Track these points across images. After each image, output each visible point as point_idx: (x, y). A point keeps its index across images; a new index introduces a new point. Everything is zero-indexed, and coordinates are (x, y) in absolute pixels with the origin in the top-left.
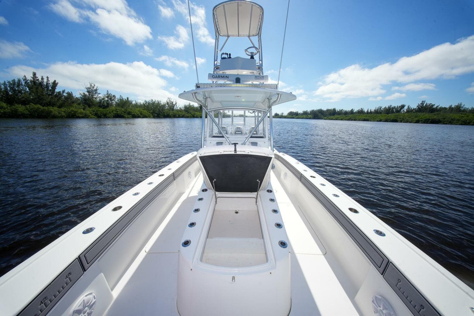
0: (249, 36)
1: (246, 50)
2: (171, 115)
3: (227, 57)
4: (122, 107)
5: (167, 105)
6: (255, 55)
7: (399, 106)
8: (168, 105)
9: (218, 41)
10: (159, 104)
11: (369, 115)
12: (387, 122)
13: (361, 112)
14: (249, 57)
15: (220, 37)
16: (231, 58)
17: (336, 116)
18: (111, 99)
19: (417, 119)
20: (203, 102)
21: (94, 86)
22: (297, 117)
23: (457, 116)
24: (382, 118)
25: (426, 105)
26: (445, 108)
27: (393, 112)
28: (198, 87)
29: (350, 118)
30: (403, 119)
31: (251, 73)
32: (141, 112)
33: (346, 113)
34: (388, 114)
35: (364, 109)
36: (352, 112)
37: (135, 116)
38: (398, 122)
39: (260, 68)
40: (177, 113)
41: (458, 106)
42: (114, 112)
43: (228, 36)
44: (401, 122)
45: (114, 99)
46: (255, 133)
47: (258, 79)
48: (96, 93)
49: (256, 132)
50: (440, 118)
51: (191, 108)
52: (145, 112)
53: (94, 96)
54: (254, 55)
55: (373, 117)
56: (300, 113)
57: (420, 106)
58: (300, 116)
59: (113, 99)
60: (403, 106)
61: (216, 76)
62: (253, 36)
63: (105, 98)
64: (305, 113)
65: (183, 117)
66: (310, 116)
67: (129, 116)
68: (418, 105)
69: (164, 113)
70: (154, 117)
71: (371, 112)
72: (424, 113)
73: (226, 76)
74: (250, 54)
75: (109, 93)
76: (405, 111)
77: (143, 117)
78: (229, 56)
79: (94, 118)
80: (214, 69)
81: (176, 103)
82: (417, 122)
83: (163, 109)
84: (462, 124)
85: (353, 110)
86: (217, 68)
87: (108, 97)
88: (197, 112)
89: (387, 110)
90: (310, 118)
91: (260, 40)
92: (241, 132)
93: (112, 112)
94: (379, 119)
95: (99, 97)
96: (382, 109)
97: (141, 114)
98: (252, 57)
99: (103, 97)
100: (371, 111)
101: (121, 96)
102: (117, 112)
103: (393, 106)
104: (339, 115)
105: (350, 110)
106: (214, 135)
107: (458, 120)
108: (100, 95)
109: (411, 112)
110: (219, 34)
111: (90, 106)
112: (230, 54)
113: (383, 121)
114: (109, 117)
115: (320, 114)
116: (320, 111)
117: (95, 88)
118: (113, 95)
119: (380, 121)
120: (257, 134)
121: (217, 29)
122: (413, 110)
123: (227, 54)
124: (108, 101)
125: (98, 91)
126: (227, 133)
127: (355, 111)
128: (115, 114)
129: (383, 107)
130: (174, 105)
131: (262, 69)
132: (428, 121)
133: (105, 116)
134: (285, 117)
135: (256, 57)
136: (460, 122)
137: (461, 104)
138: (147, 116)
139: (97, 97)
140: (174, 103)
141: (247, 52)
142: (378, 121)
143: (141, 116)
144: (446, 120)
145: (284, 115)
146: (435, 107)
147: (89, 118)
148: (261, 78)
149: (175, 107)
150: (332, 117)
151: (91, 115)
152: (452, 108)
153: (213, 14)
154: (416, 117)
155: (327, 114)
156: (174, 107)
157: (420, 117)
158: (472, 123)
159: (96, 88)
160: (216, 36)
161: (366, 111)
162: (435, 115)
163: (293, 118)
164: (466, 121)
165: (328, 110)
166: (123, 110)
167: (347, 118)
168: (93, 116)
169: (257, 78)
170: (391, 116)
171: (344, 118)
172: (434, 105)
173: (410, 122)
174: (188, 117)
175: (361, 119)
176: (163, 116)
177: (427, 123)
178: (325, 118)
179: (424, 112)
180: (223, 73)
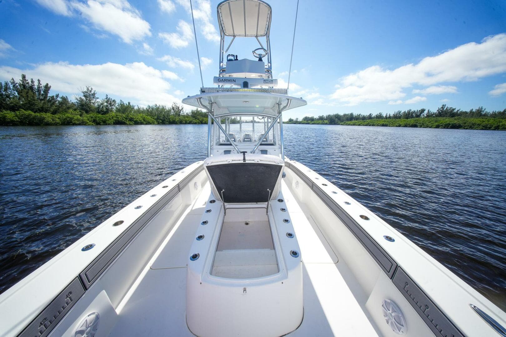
0: (257, 36)
1: (254, 52)
2: (177, 121)
3: (233, 59)
4: (123, 113)
5: (172, 111)
6: (264, 56)
7: (418, 111)
8: (173, 110)
9: (223, 41)
10: (163, 108)
11: (388, 120)
12: (407, 127)
13: (379, 117)
14: (257, 59)
15: (225, 36)
16: (238, 60)
17: (353, 121)
18: (110, 104)
19: (437, 124)
20: (208, 107)
21: (92, 89)
22: (312, 122)
23: (477, 121)
24: (401, 123)
25: (447, 109)
26: (466, 113)
27: (412, 117)
28: (203, 91)
29: (369, 123)
30: (423, 124)
31: (259, 76)
32: (145, 118)
33: (364, 118)
34: (407, 118)
35: (382, 114)
36: (370, 117)
37: (137, 123)
38: (417, 127)
39: (269, 71)
40: (184, 119)
41: (478, 110)
42: (115, 118)
43: (234, 36)
44: (421, 127)
45: (114, 104)
47: (267, 83)
48: (93, 98)
49: (266, 139)
50: (460, 123)
51: (199, 114)
52: (149, 118)
53: (92, 101)
54: (262, 57)
55: (392, 123)
56: (315, 119)
57: (441, 110)
58: (315, 122)
59: (112, 104)
60: (423, 111)
61: (222, 79)
62: (261, 36)
63: (104, 103)
64: (321, 118)
65: (190, 123)
66: (326, 121)
67: (131, 123)
68: (438, 109)
69: (169, 119)
70: (159, 124)
71: (390, 117)
72: (445, 118)
73: (233, 80)
74: (258, 56)
75: (109, 98)
76: (425, 115)
77: (146, 124)
78: (235, 58)
79: (92, 125)
80: (220, 72)
81: (183, 108)
82: (437, 127)
83: (168, 115)
84: (482, 129)
85: (371, 115)
86: (222, 71)
87: (107, 102)
88: (205, 117)
89: (406, 114)
90: (326, 124)
91: (268, 41)
92: (250, 139)
93: (112, 118)
94: (399, 124)
95: (97, 102)
96: (401, 113)
97: (144, 120)
98: (260, 60)
99: (101, 102)
100: (389, 115)
101: (121, 100)
102: (118, 118)
103: (413, 110)
104: (357, 120)
105: (368, 114)
106: (221, 142)
107: (479, 125)
108: (98, 100)
109: (431, 116)
110: (224, 33)
111: (87, 112)
112: (237, 56)
113: (402, 126)
114: (109, 124)
115: (337, 119)
116: (337, 116)
117: (92, 92)
118: (113, 99)
119: (400, 126)
120: (266, 141)
121: (222, 28)
122: (433, 114)
123: (234, 55)
124: (107, 106)
125: (96, 96)
126: (235, 141)
127: (373, 116)
128: (115, 120)
129: (402, 112)
130: (181, 110)
131: (271, 72)
132: (448, 126)
133: (105, 123)
134: (300, 123)
135: (265, 59)
136: (481, 127)
137: (482, 108)
138: (151, 122)
139: (95, 102)
140: (180, 108)
141: (255, 53)
142: (397, 126)
143: (145, 122)
144: (466, 124)
145: (298, 120)
146: (455, 111)
147: (87, 125)
148: (270, 82)
149: (181, 112)
150: (349, 122)
151: (88, 121)
152: (473, 113)
153: (218, 12)
154: (436, 121)
155: (344, 119)
157: (441, 122)
158: (493, 128)
159: (94, 92)
160: (221, 36)
161: (384, 116)
162: (455, 119)
163: (309, 124)
164: (487, 125)
165: (345, 115)
166: (124, 115)
167: (366, 123)
168: (91, 123)
169: (265, 81)
170: (411, 121)
171: (362, 123)
172: (455, 109)
173: (430, 127)
174: (195, 123)
175: (379, 125)
176: (168, 123)
177: (448, 128)
178: (342, 123)
179: (444, 116)
180: (229, 76)
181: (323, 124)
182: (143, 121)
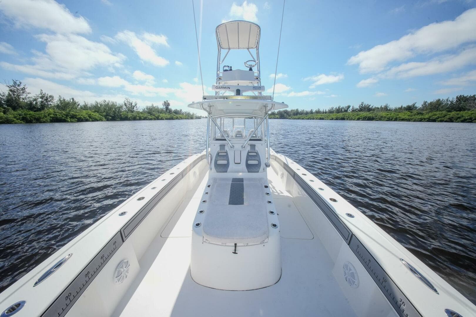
0: (248, 49)
2: (130, 118)
4: (64, 110)
5: (124, 107)
7: (346, 107)
8: (126, 106)
9: (220, 54)
10: (113, 105)
11: (324, 114)
12: (337, 120)
13: (318, 112)
15: (222, 49)
17: (298, 116)
18: (46, 100)
19: (358, 117)
21: (21, 83)
23: (385, 114)
25: (365, 105)
26: (378, 108)
27: (342, 112)
28: (204, 98)
29: (310, 117)
30: (349, 117)
31: (249, 83)
32: (90, 115)
33: (307, 113)
34: (338, 113)
35: (320, 110)
36: (311, 112)
37: (80, 120)
38: (345, 120)
39: (257, 78)
40: (138, 116)
41: (386, 106)
42: (52, 116)
43: (229, 49)
44: (347, 119)
45: (51, 100)
46: (255, 136)
47: (256, 89)
48: (23, 92)
50: (373, 116)
51: (155, 110)
52: (97, 115)
53: (21, 97)
55: (327, 116)
57: (361, 106)
59: (49, 100)
60: (349, 107)
61: (219, 87)
62: (252, 48)
63: (38, 99)
65: (145, 119)
66: (277, 116)
67: (73, 120)
68: (359, 106)
69: (121, 115)
70: (108, 120)
73: (228, 87)
75: (44, 93)
76: (351, 110)
77: (93, 121)
78: (230, 69)
79: (21, 123)
80: (217, 79)
81: (136, 104)
83: (119, 111)
84: (387, 121)
85: (312, 110)
86: (219, 79)
87: (42, 98)
88: (162, 113)
89: (338, 110)
90: (277, 118)
91: (258, 53)
93: (49, 115)
94: (332, 118)
95: (29, 97)
96: (334, 109)
97: (90, 117)
99: (34, 98)
100: (325, 111)
101: (60, 96)
102: (56, 115)
104: (301, 115)
105: (310, 110)
106: (217, 138)
108: (29, 95)
109: (355, 111)
110: (221, 47)
111: (14, 109)
113: (334, 119)
114: (44, 122)
116: (286, 111)
117: (22, 87)
118: (49, 95)
119: (332, 119)
121: (219, 43)
122: (356, 109)
124: (42, 102)
125: (27, 90)
128: (53, 118)
130: (134, 107)
131: (260, 79)
132: (365, 119)
133: (38, 121)
136: (386, 119)
138: (98, 119)
139: (25, 98)
140: (133, 104)
141: (246, 64)
142: (330, 119)
143: (90, 119)
144: (377, 117)
147: (13, 124)
148: (258, 88)
149: (135, 109)
150: (295, 117)
151: (15, 119)
152: (382, 108)
153: (216, 31)
154: (357, 115)
155: (291, 114)
156: (133, 108)
157: (360, 116)
158: (393, 120)
159: (24, 86)
160: (219, 49)
161: (322, 111)
162: (370, 113)
164: (390, 117)
165: (292, 111)
166: (64, 112)
167: (307, 117)
168: (19, 121)
170: (340, 115)
172: (370, 106)
173: (354, 120)
174: (151, 119)
176: (119, 119)
178: (290, 117)
179: (363, 111)
180: (225, 84)
181: (275, 118)
182: (88, 118)
